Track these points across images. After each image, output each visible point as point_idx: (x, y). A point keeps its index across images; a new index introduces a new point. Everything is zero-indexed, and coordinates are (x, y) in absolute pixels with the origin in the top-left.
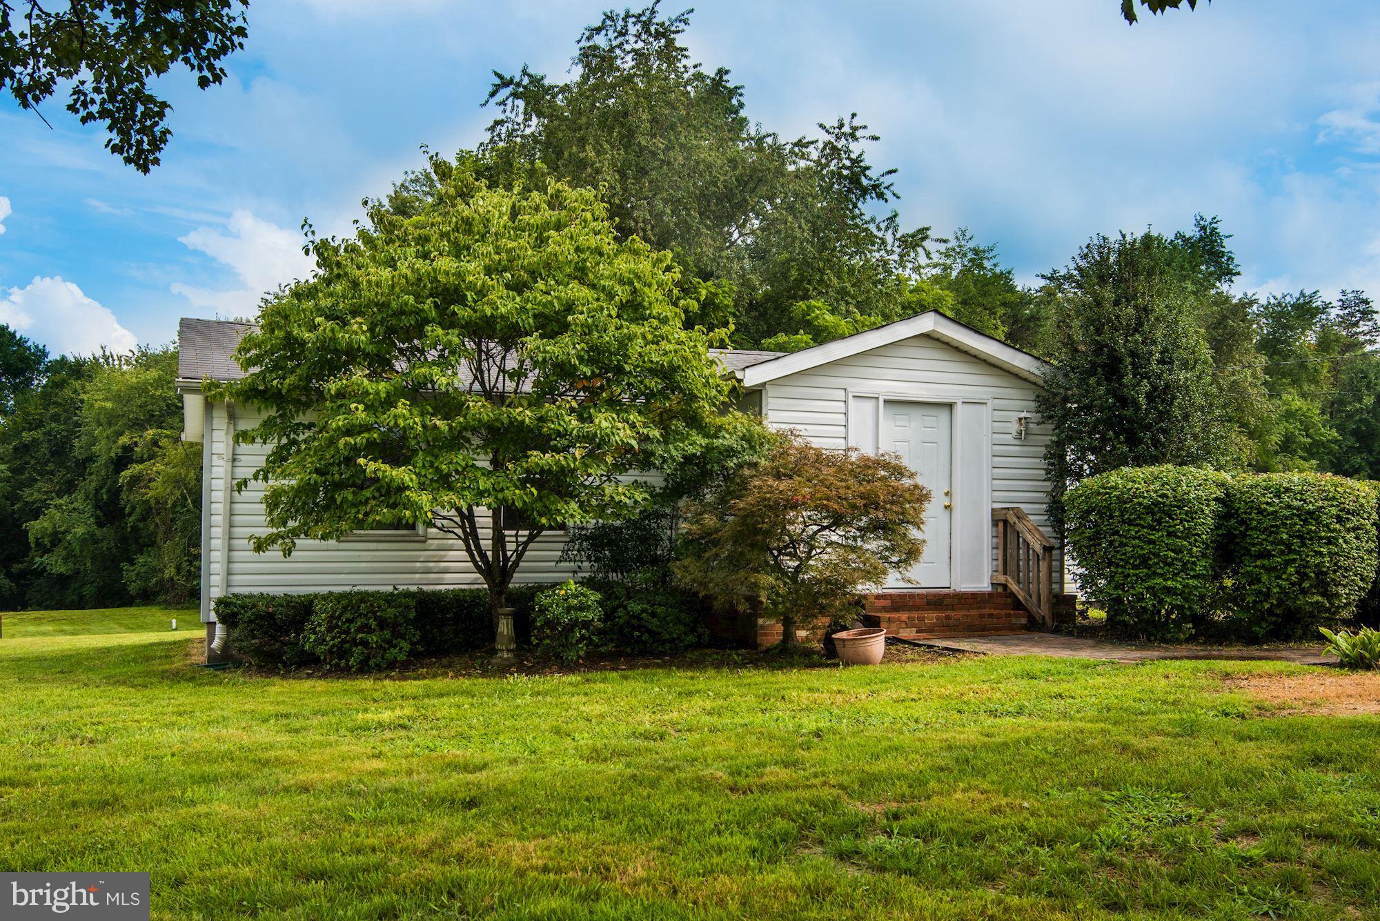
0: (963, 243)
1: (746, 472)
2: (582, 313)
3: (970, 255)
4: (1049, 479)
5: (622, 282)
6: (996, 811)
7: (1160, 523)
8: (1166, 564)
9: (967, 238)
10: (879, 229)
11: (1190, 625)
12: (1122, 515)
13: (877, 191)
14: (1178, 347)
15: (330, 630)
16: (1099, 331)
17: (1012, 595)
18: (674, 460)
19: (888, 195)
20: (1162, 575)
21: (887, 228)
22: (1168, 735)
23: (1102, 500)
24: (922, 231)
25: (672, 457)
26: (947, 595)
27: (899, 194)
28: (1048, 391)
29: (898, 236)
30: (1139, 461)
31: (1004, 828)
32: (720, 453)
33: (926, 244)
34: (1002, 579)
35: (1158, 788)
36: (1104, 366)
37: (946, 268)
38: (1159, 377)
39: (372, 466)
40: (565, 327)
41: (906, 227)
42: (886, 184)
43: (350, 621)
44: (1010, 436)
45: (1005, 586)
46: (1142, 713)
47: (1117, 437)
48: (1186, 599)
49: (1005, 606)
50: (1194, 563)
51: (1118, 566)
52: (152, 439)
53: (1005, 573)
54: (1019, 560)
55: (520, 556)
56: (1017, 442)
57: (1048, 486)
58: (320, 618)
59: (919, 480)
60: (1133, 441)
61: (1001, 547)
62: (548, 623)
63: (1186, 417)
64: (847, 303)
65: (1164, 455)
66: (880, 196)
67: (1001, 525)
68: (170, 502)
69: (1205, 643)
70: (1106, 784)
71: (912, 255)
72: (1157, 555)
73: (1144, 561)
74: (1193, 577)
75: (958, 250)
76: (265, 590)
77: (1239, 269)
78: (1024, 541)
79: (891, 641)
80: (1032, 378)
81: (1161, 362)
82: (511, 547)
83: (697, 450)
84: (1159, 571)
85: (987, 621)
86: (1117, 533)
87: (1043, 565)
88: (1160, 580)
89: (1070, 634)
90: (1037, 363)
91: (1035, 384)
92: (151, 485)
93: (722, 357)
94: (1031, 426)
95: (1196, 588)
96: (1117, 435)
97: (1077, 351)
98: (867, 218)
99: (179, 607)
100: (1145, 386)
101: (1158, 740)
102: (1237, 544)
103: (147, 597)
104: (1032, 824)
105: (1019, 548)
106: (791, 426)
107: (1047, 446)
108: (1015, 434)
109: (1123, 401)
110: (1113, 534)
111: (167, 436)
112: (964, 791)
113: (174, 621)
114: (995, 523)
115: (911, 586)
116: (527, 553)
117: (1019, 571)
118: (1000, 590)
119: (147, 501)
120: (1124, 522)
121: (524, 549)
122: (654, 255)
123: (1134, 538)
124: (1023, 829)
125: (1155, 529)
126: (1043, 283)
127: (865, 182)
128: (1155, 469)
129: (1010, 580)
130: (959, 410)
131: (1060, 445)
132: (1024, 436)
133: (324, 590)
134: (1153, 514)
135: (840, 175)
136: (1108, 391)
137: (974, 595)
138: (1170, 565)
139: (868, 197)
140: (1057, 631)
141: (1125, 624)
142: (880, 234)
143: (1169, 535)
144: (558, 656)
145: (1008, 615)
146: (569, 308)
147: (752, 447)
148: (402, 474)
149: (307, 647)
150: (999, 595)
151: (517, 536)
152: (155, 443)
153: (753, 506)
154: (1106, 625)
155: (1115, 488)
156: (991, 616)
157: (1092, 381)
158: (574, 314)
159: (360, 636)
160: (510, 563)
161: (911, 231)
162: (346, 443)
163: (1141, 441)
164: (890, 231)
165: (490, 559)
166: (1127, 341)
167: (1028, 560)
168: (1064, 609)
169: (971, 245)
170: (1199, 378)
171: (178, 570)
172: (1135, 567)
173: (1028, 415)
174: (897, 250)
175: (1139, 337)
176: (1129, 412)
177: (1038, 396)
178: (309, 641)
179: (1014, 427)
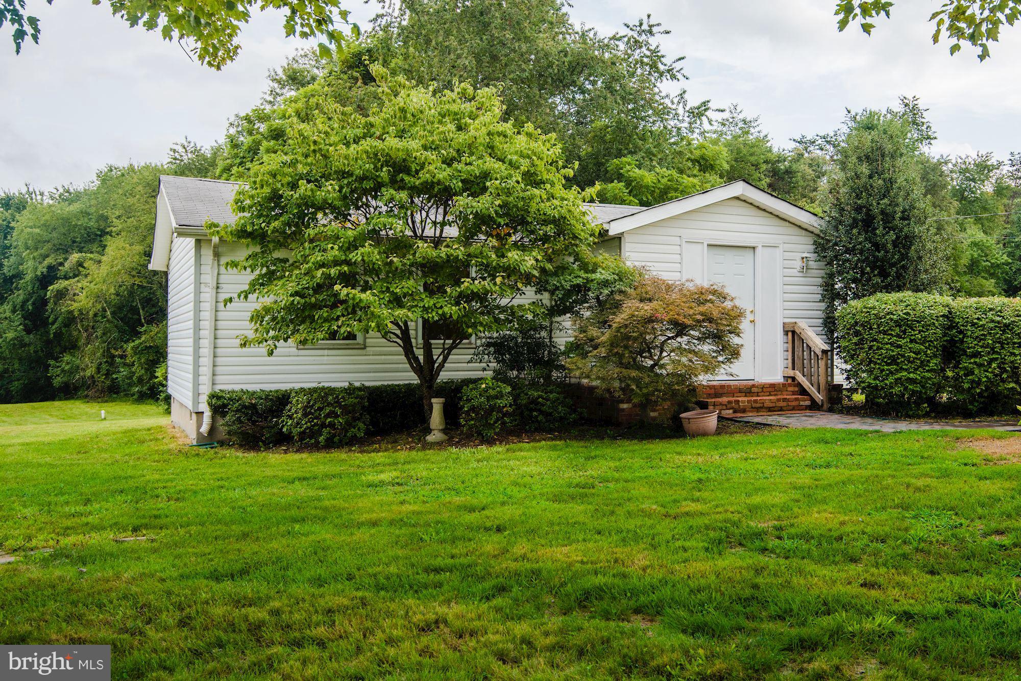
0: (735, 115)
1: (617, 297)
2: (496, 179)
3: (741, 125)
4: (823, 301)
5: (522, 156)
6: (843, 523)
7: (905, 334)
8: (909, 362)
9: (738, 111)
10: (673, 103)
11: (926, 405)
12: (879, 328)
13: (672, 74)
14: (914, 208)
15: (305, 415)
16: (858, 197)
17: (799, 385)
18: (563, 288)
19: (679, 76)
20: (906, 370)
21: (679, 103)
22: (932, 477)
23: (865, 317)
24: (704, 103)
25: (562, 286)
26: (753, 386)
27: (688, 76)
28: (823, 238)
29: (687, 109)
30: (888, 289)
31: (852, 533)
32: (599, 284)
33: (708, 113)
34: (791, 373)
35: (937, 508)
36: (863, 220)
37: (721, 134)
38: (901, 230)
39: (345, 291)
40: (484, 189)
41: (693, 101)
42: (678, 69)
43: (320, 409)
44: (795, 271)
45: (793, 379)
46: (909, 464)
47: (872, 271)
48: (923, 387)
49: (794, 393)
50: (928, 361)
51: (875, 363)
52: (78, 261)
53: (793, 369)
54: (803, 359)
55: (445, 360)
56: (801, 274)
57: (823, 306)
58: (296, 407)
59: (737, 303)
60: (884, 274)
61: (790, 350)
62: (473, 409)
63: (920, 258)
64: (651, 160)
65: (905, 285)
66: (673, 77)
67: (790, 334)
68: (91, 313)
69: (935, 417)
70: (905, 507)
71: (698, 122)
72: (903, 356)
73: (893, 360)
74: (928, 371)
75: (731, 120)
76: (245, 387)
77: (935, 135)
78: (808, 346)
79: (720, 418)
80: (811, 229)
81: (903, 218)
82: (436, 352)
83: (579, 281)
84: (904, 367)
85: (782, 404)
86: (875, 340)
87: (822, 364)
88: (905, 373)
89: (840, 412)
90: (815, 218)
91: (812, 232)
92: (76, 297)
93: (592, 209)
94: (811, 263)
95: (930, 379)
96: (873, 270)
97: (843, 209)
98: (663, 94)
99: (100, 400)
100: (892, 236)
101: (928, 481)
102: (957, 347)
103: (68, 392)
104: (869, 530)
105: (803, 351)
106: (643, 264)
107: (822, 277)
108: (799, 269)
109: (877, 246)
110: (873, 341)
111: (91, 259)
112: (819, 512)
113: (103, 412)
114: (786, 333)
115: (732, 378)
116: (450, 357)
117: (804, 367)
118: (790, 381)
119: (71, 312)
120: (880, 332)
121: (449, 354)
122: (543, 137)
123: (887, 344)
124: (864, 533)
125: (901, 337)
126: (793, 145)
127: (661, 67)
128: (900, 295)
129: (797, 372)
130: (759, 251)
131: (831, 276)
132: (805, 270)
133: (297, 386)
134: (900, 326)
135: (642, 62)
136: (866, 239)
137: (772, 386)
138: (912, 362)
139: (664, 78)
140: (831, 410)
141: (878, 404)
142: (674, 107)
143: (911, 341)
144: (479, 433)
145: (796, 399)
146: (486, 175)
147: (621, 280)
148: (366, 296)
149: (284, 430)
150: (790, 385)
151: (444, 344)
152: (80, 264)
153: (627, 320)
154: (865, 405)
155: (874, 308)
156: (784, 400)
157: (855, 231)
158: (491, 180)
159: (329, 420)
160: (436, 365)
161: (697, 104)
162: (323, 274)
163: (888, 275)
164: (681, 105)
165: (422, 361)
166: (879, 204)
167: (811, 359)
168: (834, 394)
169: (741, 116)
170: (928, 230)
171: (98, 370)
172: (888, 364)
173: (808, 255)
174: (687, 119)
175: (886, 201)
176: (881, 254)
177: (815, 241)
178: (287, 425)
179: (798, 264)
